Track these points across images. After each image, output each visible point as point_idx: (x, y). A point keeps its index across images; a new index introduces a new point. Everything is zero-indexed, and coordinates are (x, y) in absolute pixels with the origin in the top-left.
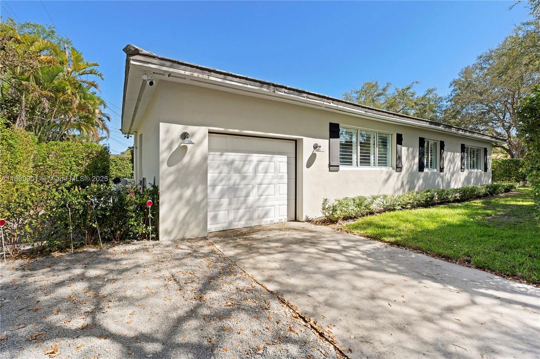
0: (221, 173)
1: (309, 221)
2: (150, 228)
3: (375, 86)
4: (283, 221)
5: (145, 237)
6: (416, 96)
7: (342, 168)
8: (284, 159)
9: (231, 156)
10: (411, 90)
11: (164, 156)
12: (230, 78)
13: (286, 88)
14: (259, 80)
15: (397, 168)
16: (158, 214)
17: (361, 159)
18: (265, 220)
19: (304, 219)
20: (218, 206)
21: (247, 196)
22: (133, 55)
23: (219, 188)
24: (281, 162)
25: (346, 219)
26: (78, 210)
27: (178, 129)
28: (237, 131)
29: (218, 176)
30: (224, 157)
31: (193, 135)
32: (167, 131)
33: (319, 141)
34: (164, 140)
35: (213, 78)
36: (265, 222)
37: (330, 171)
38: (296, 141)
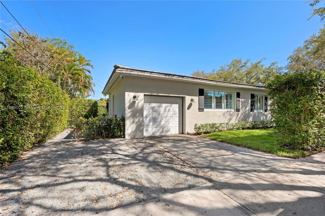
0: (149, 112)
1: (189, 134)
2: (122, 133)
3: (240, 61)
4: (177, 134)
5: (120, 137)
6: (264, 67)
7: (205, 110)
8: (177, 106)
9: (154, 105)
10: (260, 64)
11: (127, 105)
12: (153, 73)
13: (176, 75)
14: (164, 73)
15: (237, 110)
16: (125, 128)
17: (216, 105)
18: (168, 133)
19: (186, 133)
20: (148, 125)
21: (160, 122)
22: (117, 68)
23: (148, 119)
24: (176, 107)
25: (205, 133)
26: (98, 125)
27: (132, 94)
28: (156, 94)
29: (148, 113)
30: (151, 105)
31: (138, 96)
32: (129, 95)
33: (193, 97)
34: (127, 99)
35: (146, 74)
36: (169, 134)
37: (199, 111)
38: (182, 97)
